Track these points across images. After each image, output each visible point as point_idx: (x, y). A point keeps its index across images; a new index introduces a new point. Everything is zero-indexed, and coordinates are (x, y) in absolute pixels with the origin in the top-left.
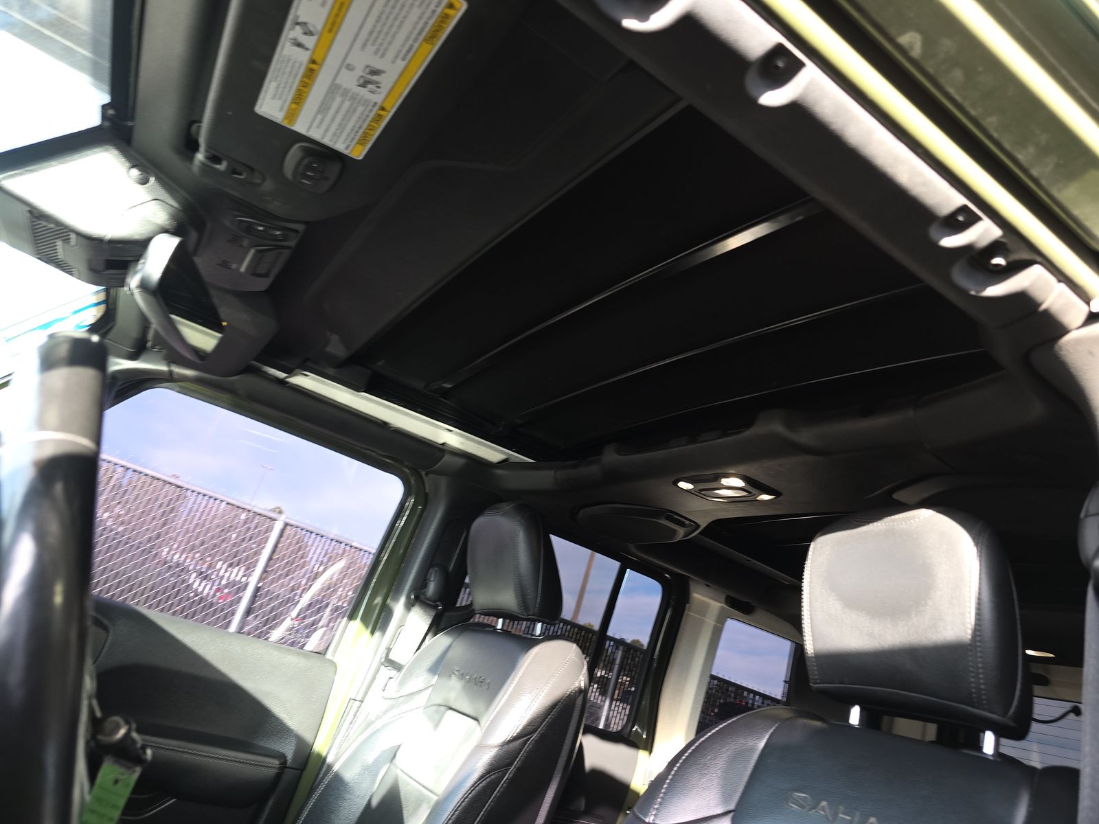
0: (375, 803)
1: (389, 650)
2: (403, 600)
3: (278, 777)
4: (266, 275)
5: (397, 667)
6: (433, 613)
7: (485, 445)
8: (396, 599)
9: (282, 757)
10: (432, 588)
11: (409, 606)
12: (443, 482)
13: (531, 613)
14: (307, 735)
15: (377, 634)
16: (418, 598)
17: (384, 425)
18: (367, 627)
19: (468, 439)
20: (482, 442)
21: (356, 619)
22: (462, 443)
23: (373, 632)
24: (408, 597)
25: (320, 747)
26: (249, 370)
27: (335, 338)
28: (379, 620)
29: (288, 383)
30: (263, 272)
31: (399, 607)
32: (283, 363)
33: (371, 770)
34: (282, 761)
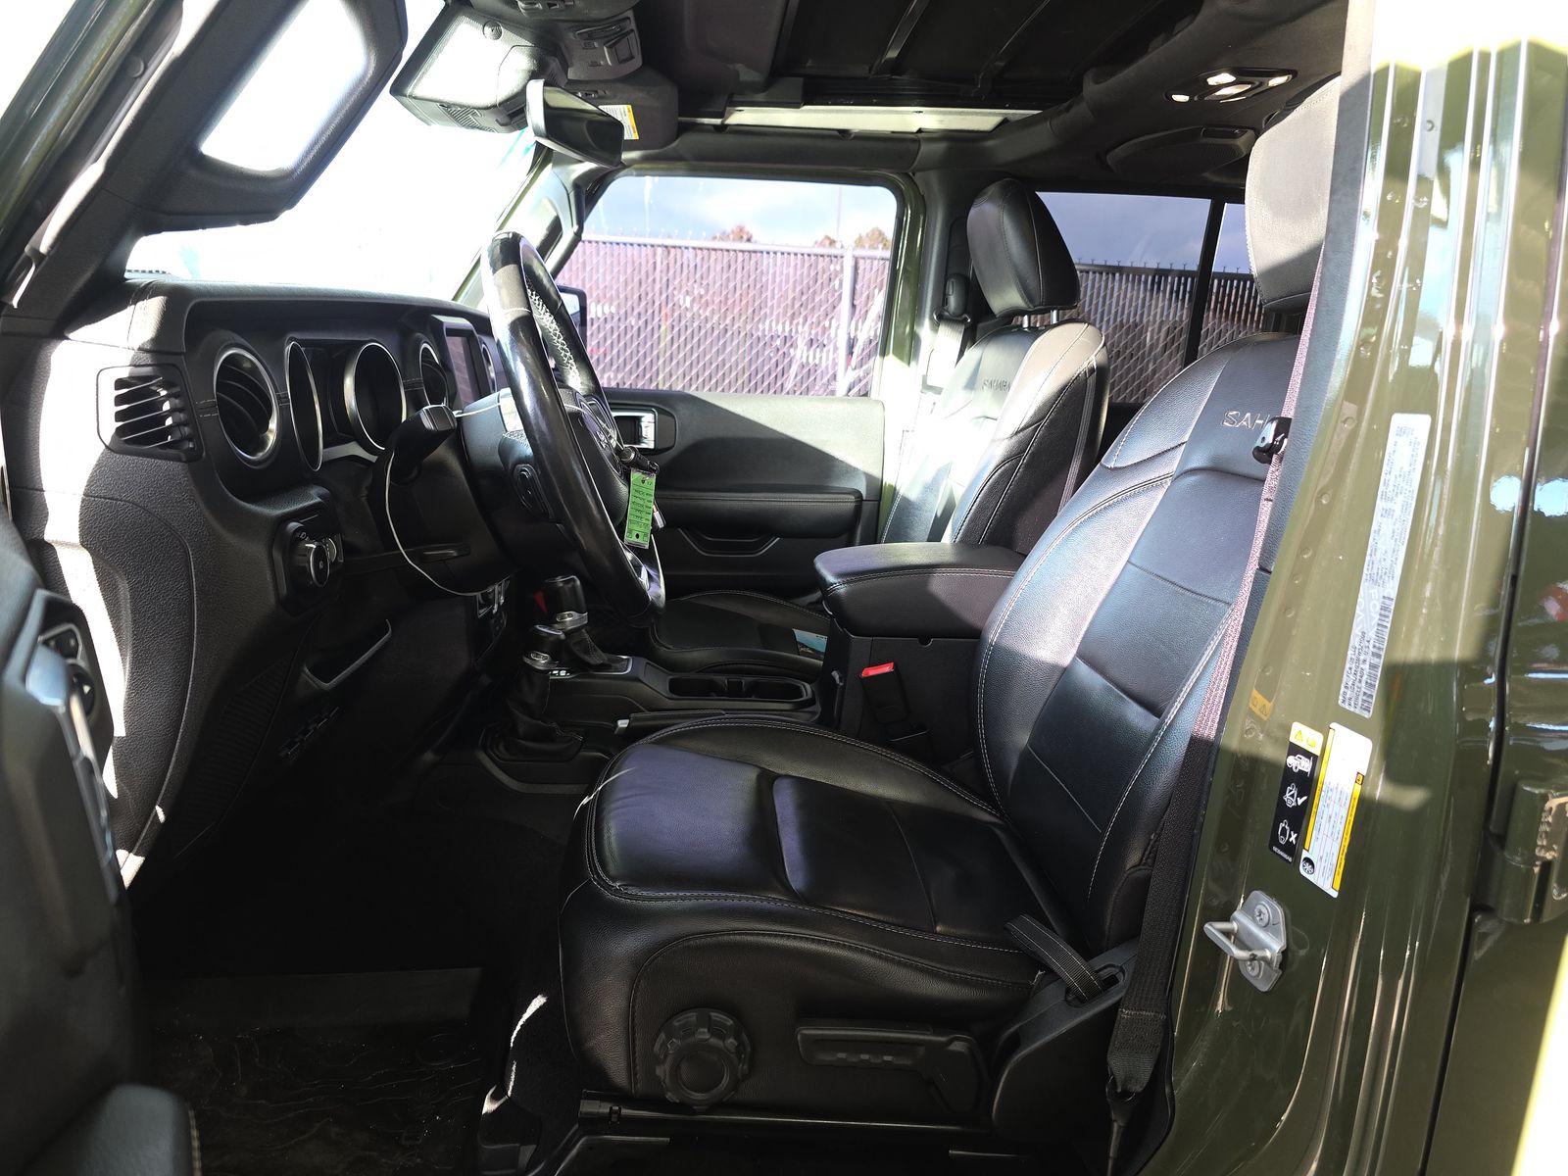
0: (939, 515)
1: (925, 378)
2: (927, 322)
3: (858, 509)
4: (632, 57)
5: (937, 390)
6: (962, 328)
7: (968, 114)
8: (920, 324)
9: (858, 494)
10: (953, 302)
11: (935, 327)
12: (933, 178)
13: (1037, 303)
14: (876, 472)
15: (913, 363)
16: (942, 317)
17: (844, 133)
18: (902, 359)
19: (944, 113)
20: (962, 112)
21: (889, 353)
22: (941, 122)
23: (909, 364)
24: (931, 318)
25: (888, 480)
26: (683, 129)
27: (739, 67)
28: (909, 349)
29: (728, 125)
30: (627, 56)
31: (925, 330)
32: (709, 110)
33: (930, 488)
34: (857, 495)
